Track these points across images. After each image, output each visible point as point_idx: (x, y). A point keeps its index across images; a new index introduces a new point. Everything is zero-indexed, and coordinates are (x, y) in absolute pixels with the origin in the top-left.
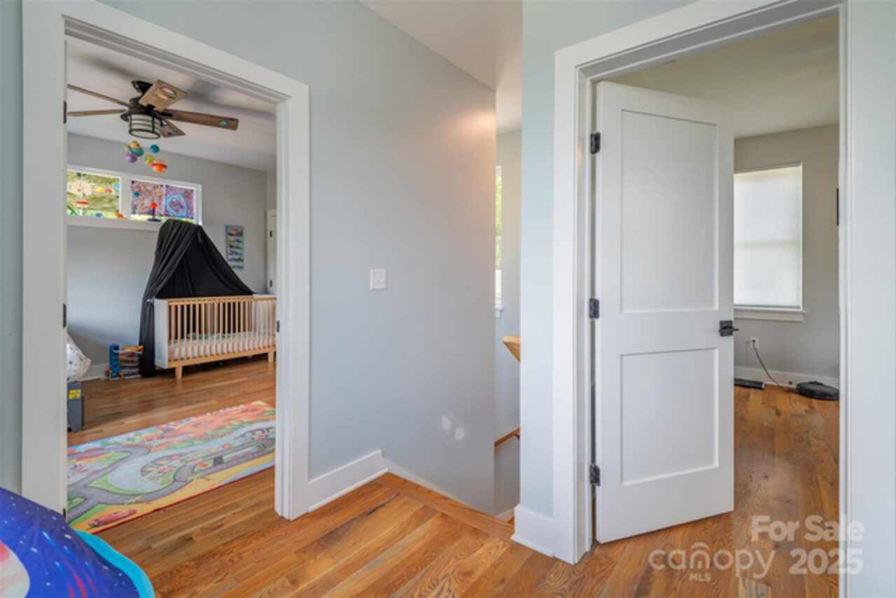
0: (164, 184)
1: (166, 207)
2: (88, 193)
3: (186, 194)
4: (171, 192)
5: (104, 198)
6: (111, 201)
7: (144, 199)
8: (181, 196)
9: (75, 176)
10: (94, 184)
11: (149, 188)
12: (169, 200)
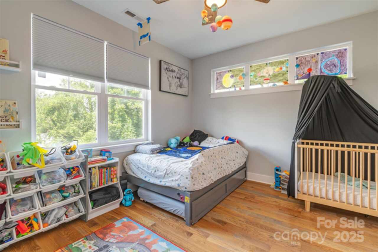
0: (320, 52)
1: (321, 69)
2: (271, 73)
3: (340, 54)
4: (326, 57)
5: (279, 74)
6: (283, 75)
7: (304, 68)
8: (335, 57)
9: (265, 66)
10: (274, 67)
11: (308, 59)
12: (324, 63)
